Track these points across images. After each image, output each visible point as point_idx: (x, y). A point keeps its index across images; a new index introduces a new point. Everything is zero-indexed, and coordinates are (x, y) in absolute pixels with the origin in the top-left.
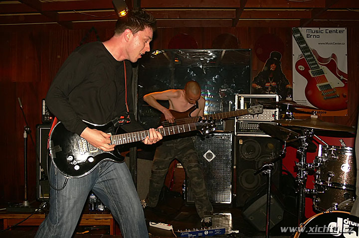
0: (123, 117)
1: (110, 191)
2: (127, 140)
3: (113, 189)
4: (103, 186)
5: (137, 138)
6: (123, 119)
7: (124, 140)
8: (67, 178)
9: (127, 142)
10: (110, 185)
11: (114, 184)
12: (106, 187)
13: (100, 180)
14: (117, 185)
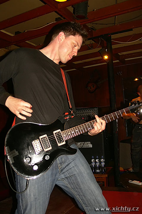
0: (68, 113)
1: (73, 186)
2: (75, 133)
3: (76, 184)
4: (67, 183)
5: (84, 129)
6: (67, 115)
7: (73, 133)
8: (28, 179)
9: (76, 135)
10: (73, 181)
11: (76, 179)
12: (69, 183)
13: (63, 176)
14: (79, 180)
